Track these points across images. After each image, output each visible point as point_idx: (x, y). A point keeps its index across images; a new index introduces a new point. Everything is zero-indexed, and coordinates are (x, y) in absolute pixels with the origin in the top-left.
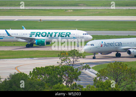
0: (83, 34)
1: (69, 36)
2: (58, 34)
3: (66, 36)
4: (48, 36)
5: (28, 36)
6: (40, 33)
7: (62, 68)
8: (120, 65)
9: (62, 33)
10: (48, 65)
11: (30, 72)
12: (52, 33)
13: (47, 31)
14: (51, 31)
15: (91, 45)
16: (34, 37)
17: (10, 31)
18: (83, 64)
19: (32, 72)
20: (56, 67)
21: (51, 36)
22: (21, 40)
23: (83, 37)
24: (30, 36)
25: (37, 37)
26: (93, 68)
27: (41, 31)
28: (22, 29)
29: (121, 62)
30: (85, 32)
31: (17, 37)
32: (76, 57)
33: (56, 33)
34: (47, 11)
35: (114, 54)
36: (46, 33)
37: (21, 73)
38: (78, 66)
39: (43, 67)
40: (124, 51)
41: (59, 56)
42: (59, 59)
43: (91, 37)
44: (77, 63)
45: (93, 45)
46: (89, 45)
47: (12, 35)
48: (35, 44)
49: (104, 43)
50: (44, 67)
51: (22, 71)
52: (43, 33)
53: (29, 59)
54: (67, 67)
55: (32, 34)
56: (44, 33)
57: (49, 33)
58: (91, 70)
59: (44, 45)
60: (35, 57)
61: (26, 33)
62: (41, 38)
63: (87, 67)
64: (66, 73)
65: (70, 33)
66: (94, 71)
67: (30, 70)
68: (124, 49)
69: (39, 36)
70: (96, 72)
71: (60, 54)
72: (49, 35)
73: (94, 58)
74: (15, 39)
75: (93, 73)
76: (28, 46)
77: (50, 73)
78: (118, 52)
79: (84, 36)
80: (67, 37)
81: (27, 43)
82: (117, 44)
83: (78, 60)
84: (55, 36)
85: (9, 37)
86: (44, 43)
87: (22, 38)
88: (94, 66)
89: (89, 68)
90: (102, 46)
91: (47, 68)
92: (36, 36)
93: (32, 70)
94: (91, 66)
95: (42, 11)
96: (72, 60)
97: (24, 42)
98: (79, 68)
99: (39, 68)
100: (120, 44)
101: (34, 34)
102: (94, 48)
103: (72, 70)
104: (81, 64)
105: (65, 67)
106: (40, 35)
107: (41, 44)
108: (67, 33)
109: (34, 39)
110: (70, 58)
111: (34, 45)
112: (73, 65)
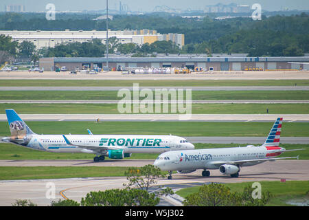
0: (181, 142)
1: (158, 145)
2: (143, 141)
3: (154, 145)
4: (126, 145)
5: (97, 145)
6: (115, 140)
7: (130, 192)
8: (218, 188)
9: (148, 140)
10: (110, 189)
11: (83, 199)
12: (133, 140)
13: (126, 137)
14: (131, 137)
15: (165, 158)
16: (105, 145)
17: (70, 137)
18: (163, 186)
19: (84, 199)
20: (122, 192)
21: (132, 144)
22: (86, 150)
23: (180, 146)
24: (100, 145)
25: (111, 147)
26: (177, 193)
27: (117, 137)
28: (87, 133)
29: (220, 183)
30: (183, 139)
31: (80, 146)
32: (151, 177)
33: (139, 140)
34: (109, 107)
35: (199, 172)
36: (124, 140)
37: (68, 200)
38: (155, 189)
39: (101, 191)
40: (216, 167)
41: (126, 174)
42: (126, 180)
43: (194, 146)
44: (153, 184)
45: (168, 158)
46: (162, 158)
47: (72, 143)
48: (108, 156)
49: (184, 156)
50: (104, 191)
51: (70, 197)
52: (119, 140)
53: (81, 179)
54: (139, 192)
55: (103, 141)
56: (122, 141)
57: (129, 140)
58: (174, 196)
59: (122, 158)
60: (90, 177)
61: (93, 139)
62: (116, 147)
63: (168, 191)
64: (137, 201)
65: (160, 140)
66: (179, 197)
67: (82, 196)
68: (215, 165)
69: (113, 145)
70: (183, 200)
71: (127, 171)
72: (129, 143)
73: (170, 178)
74: (77, 149)
75: (178, 200)
76: (97, 160)
77: (113, 200)
78: (205, 169)
79: (182, 144)
80: (156, 145)
81: (95, 156)
82: (204, 157)
83: (155, 180)
84: (138, 145)
85: (68, 146)
86: (121, 155)
87: (88, 148)
88: (179, 189)
89: (172, 193)
90: (181, 160)
91: (108, 192)
92: (109, 145)
93: (85, 196)
94: (174, 190)
95: (101, 107)
96: (146, 180)
97: (91, 153)
98: (156, 192)
99: (96, 193)
100: (209, 157)
101: (105, 142)
102: (169, 162)
103: (146, 196)
104: (160, 187)
105: (135, 192)
106: (115, 143)
107: (117, 157)
108: (155, 140)
109: (107, 149)
110: (143, 177)
111: (106, 158)
112: (147, 188)
